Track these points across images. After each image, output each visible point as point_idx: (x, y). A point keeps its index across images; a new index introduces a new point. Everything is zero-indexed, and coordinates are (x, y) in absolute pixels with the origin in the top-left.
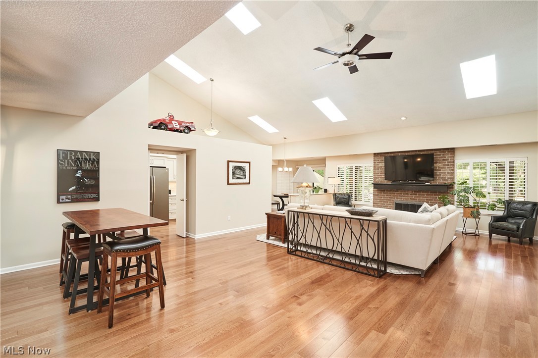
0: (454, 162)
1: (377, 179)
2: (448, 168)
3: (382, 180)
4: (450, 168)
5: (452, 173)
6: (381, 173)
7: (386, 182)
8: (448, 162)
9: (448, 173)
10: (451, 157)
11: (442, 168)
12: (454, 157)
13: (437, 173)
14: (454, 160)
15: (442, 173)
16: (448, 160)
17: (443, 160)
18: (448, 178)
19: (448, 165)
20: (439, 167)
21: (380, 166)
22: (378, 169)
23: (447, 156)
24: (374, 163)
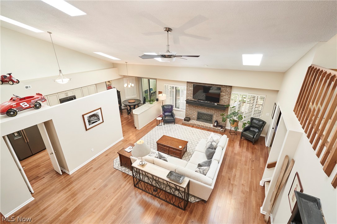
0: (231, 93)
1: (189, 97)
2: (227, 96)
3: (191, 98)
4: (228, 96)
5: (229, 99)
6: (191, 94)
7: (193, 100)
8: (228, 93)
9: (227, 99)
10: (230, 90)
11: (224, 95)
12: (231, 90)
13: (221, 98)
14: (231, 92)
15: (224, 98)
16: (228, 91)
17: (226, 91)
18: (227, 101)
19: (228, 94)
20: (223, 95)
21: (190, 89)
22: (189, 91)
23: (228, 89)
24: (187, 86)
